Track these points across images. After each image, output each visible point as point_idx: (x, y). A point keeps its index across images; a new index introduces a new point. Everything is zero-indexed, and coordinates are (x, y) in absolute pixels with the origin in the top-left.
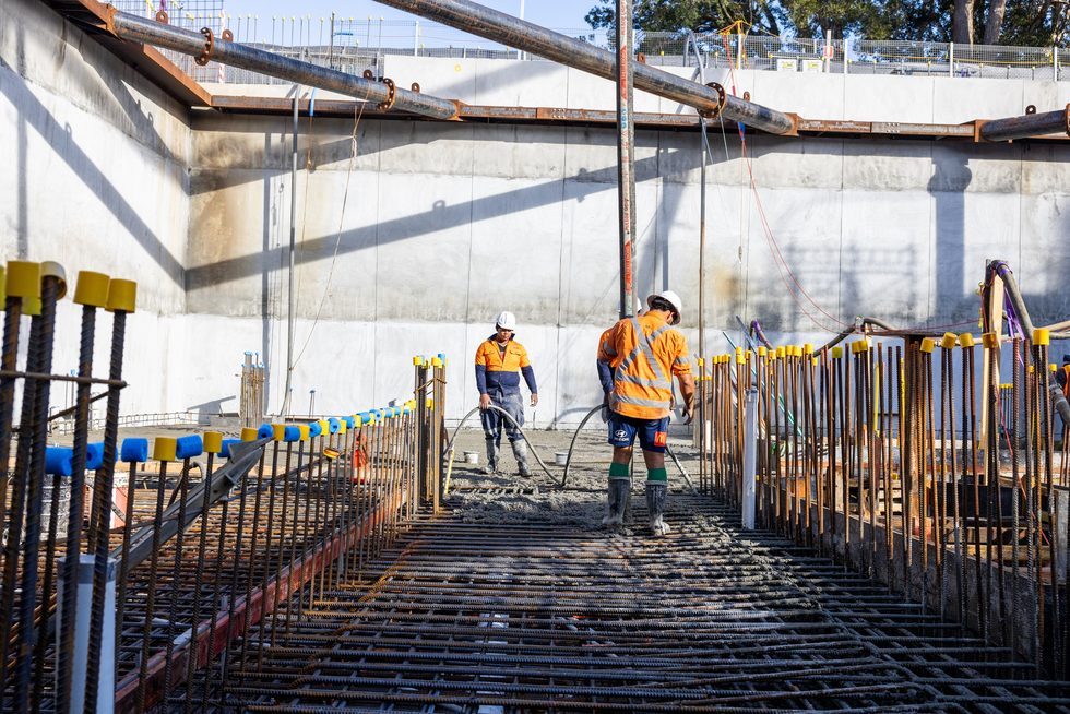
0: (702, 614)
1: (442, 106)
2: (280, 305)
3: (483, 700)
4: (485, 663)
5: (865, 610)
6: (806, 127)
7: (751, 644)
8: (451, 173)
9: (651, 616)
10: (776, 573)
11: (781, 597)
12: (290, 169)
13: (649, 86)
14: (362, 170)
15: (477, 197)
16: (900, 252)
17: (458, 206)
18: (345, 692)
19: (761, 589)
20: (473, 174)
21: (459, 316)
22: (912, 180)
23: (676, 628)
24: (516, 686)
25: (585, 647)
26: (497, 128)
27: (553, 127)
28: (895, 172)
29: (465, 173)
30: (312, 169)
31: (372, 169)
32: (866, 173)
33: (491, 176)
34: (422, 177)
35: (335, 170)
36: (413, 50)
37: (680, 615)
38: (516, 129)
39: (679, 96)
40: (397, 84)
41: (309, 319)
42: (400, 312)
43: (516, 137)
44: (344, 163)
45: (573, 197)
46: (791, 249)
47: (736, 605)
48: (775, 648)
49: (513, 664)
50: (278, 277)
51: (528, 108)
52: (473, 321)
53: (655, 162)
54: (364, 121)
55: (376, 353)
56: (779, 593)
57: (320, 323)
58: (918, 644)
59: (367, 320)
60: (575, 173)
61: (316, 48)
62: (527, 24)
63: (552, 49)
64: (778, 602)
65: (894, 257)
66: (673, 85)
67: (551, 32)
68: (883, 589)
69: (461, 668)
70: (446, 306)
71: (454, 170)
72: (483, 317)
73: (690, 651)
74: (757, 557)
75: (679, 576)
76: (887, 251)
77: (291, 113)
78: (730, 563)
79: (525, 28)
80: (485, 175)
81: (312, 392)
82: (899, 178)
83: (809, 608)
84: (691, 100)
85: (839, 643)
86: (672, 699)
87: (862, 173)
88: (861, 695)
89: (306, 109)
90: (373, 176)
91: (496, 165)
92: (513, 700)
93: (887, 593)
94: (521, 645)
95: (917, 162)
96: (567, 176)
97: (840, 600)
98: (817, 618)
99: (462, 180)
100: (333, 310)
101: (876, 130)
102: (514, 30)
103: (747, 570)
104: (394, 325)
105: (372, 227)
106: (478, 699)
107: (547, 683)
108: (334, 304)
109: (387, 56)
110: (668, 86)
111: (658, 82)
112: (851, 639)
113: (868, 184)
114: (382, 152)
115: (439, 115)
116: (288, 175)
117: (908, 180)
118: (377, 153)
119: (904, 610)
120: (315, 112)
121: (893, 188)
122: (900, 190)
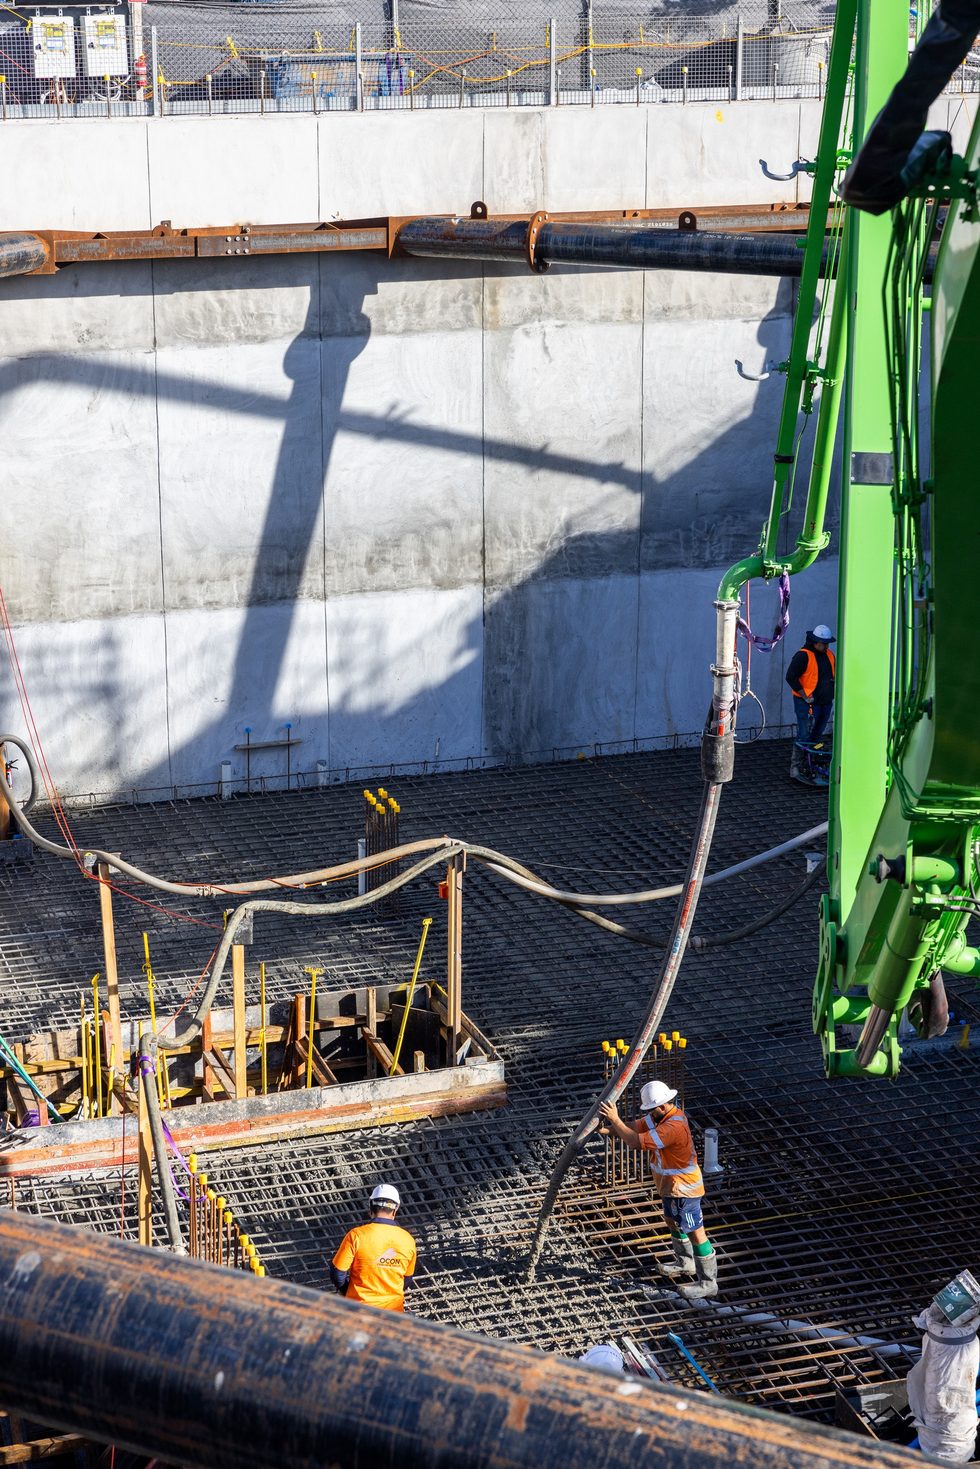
22: (284, 318)
28: (253, 309)
32: (197, 312)
82: (260, 317)
87: (192, 315)
101: (205, 251)
113: (202, 334)
117: (277, 320)
121: (251, 339)
122: (263, 340)
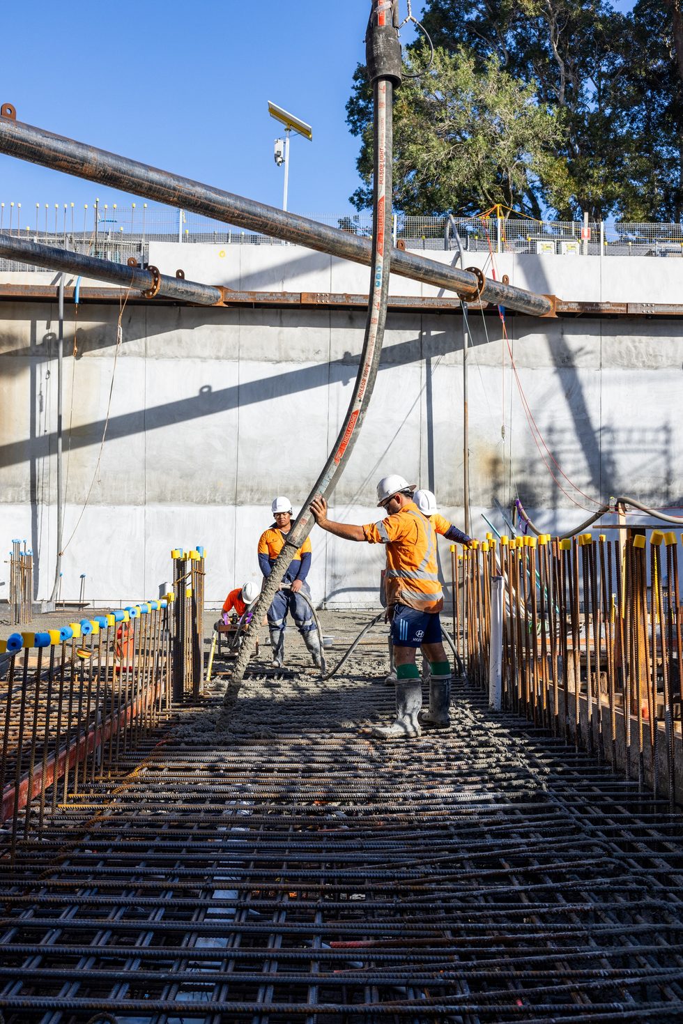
0: (433, 797)
1: (208, 292)
2: (48, 491)
3: (217, 885)
4: (225, 849)
5: (589, 788)
6: (565, 309)
7: (476, 825)
8: (218, 358)
9: (386, 800)
10: (509, 755)
11: (510, 779)
12: (56, 356)
13: (408, 271)
14: (128, 355)
15: (243, 382)
16: (657, 430)
17: (225, 391)
18: (90, 881)
19: (493, 771)
20: (239, 359)
21: (228, 498)
22: (668, 358)
23: (409, 811)
24: (251, 870)
25: (320, 832)
26: (263, 312)
27: (317, 311)
28: (651, 352)
29: (231, 358)
30: (79, 356)
31: (139, 355)
32: (623, 351)
33: (258, 360)
34: (188, 362)
35: (102, 356)
36: (178, 236)
37: (414, 799)
38: (281, 313)
39: (440, 281)
40: (162, 272)
41: (78, 504)
42: (169, 496)
43: (281, 322)
44: (111, 349)
45: (338, 380)
46: (550, 430)
47: (466, 787)
48: (494, 828)
49: (250, 850)
50: (46, 464)
51: (292, 294)
52: (242, 503)
53: (418, 345)
54: (130, 307)
55: (146, 536)
56: (508, 775)
57: (90, 508)
58: (629, 820)
59: (136, 503)
60: (340, 357)
61: (81, 234)
62: (287, 214)
63: (313, 239)
64: (505, 784)
65: (649, 436)
66: (432, 271)
67: (310, 222)
68: (607, 768)
69: (201, 856)
70: (215, 489)
71: (221, 354)
72: (252, 499)
73: (419, 833)
74: (494, 740)
75: (419, 760)
76: (644, 430)
77: (56, 300)
78: (468, 746)
79: (285, 218)
80: (251, 359)
81: (82, 576)
82: (655, 356)
83: (534, 789)
84: (450, 284)
85: (553, 822)
86: (392, 879)
87: (620, 352)
88: (564, 870)
89: (71, 296)
90: (140, 361)
91: (262, 349)
92: (247, 884)
93: (609, 771)
94: (261, 831)
95: (673, 341)
96: (333, 359)
97: (568, 780)
98: (540, 797)
99: (229, 366)
100: (103, 495)
101: (632, 311)
102: (274, 221)
103: (483, 753)
104: (164, 509)
105: (139, 413)
106: (214, 885)
107: (280, 867)
108: (104, 489)
109: (151, 243)
110: (427, 272)
111: (418, 268)
112: (567, 817)
113: (625, 363)
114: (148, 338)
115: (204, 301)
116: (54, 363)
117: (664, 359)
118: (144, 339)
119: (622, 788)
120: (80, 299)
121: (650, 367)
122: (657, 368)
